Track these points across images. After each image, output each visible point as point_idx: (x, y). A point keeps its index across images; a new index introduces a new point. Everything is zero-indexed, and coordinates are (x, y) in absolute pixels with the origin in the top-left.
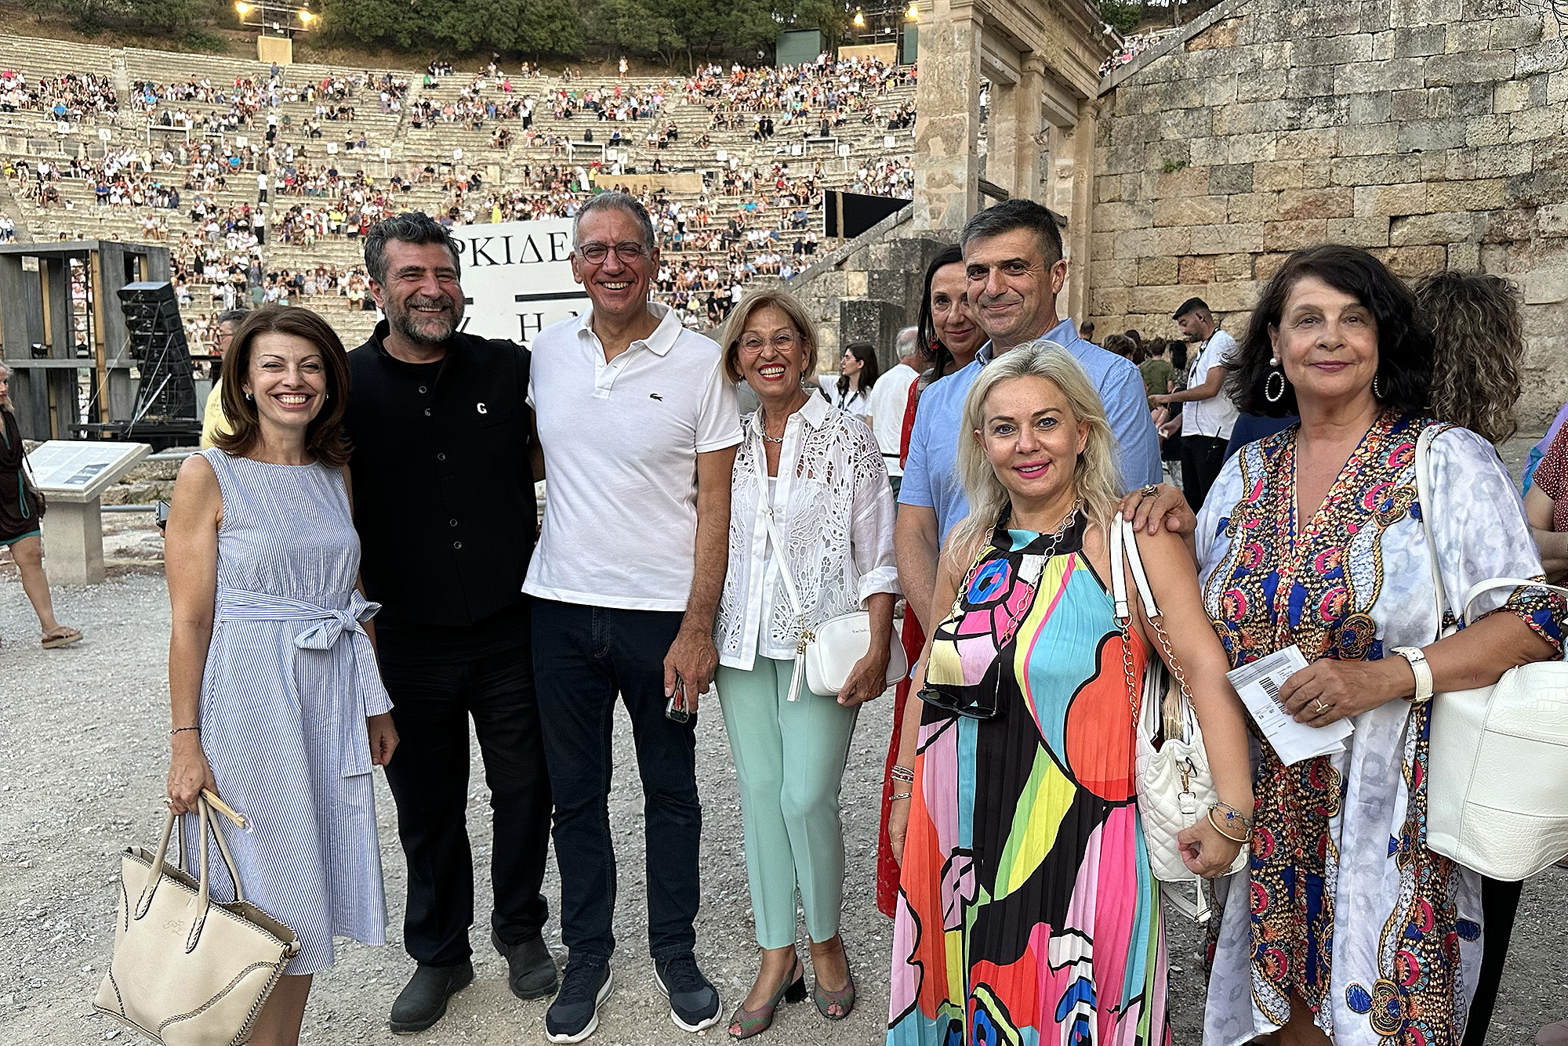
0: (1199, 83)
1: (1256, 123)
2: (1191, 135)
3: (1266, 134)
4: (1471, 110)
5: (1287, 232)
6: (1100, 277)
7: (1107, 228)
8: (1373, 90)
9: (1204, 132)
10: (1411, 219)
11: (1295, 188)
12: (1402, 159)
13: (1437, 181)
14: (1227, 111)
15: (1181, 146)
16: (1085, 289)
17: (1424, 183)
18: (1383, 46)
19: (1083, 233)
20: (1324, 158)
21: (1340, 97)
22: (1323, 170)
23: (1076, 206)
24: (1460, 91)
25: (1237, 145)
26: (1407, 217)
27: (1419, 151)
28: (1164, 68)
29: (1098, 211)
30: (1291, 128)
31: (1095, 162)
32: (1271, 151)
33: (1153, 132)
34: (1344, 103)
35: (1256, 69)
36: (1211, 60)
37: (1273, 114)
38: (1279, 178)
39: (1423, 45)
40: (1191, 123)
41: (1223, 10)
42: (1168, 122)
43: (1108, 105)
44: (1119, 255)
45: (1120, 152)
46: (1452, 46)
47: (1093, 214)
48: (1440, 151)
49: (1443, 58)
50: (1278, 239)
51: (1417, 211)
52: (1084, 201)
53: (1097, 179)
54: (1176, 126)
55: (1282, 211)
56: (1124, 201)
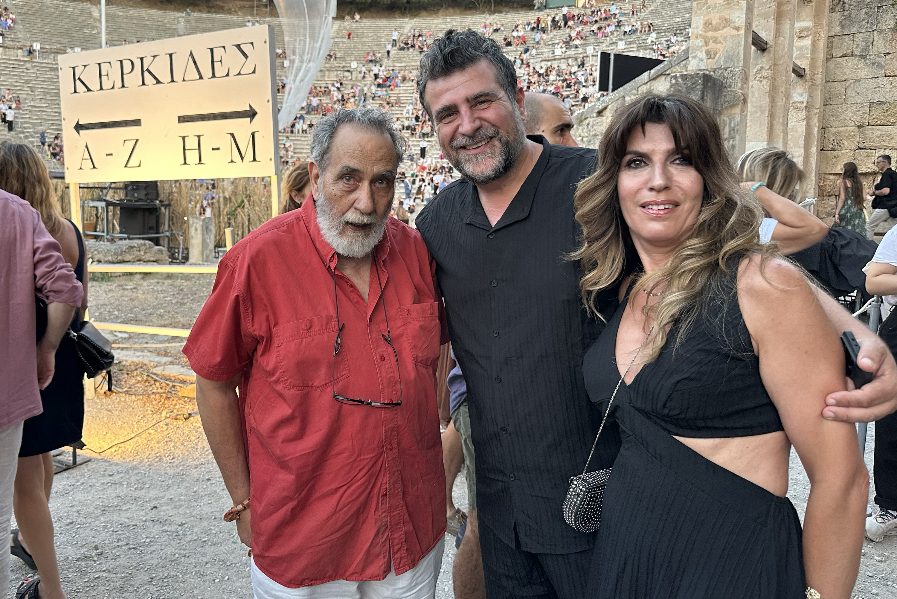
6: (832, 118)
7: (839, 78)
16: (819, 127)
19: (819, 82)
23: (814, 59)
29: (832, 65)
31: (830, 24)
44: (850, 101)
45: (853, 15)
47: (828, 67)
52: (821, 55)
53: (831, 39)
56: (856, 56)
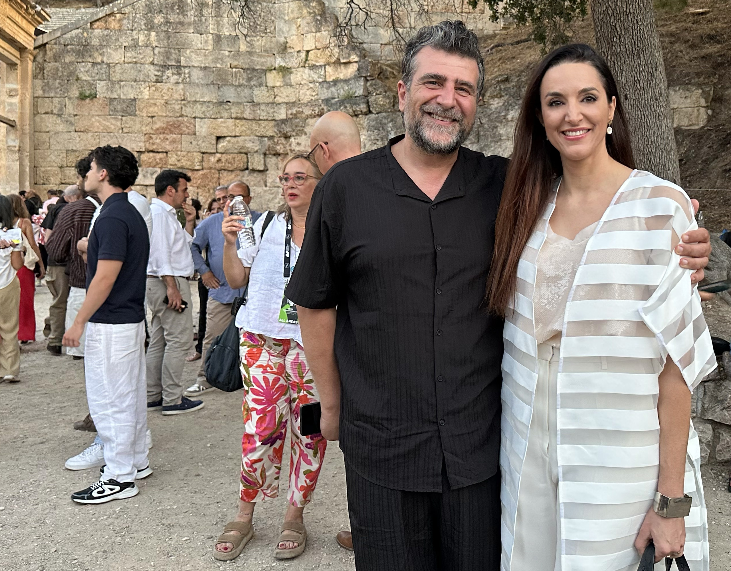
0: (101, 49)
1: (136, 76)
2: (96, 78)
3: (143, 83)
4: (255, 83)
5: (158, 141)
6: (40, 160)
7: (44, 130)
8: (203, 65)
9: (105, 78)
10: (228, 139)
11: (161, 116)
12: (221, 105)
13: (240, 119)
14: (118, 67)
15: (91, 85)
16: (30, 167)
17: (233, 120)
18: (206, 42)
19: (27, 131)
20: (177, 100)
21: (184, 67)
22: (177, 107)
23: (22, 114)
24: (249, 72)
25: (126, 88)
26: (225, 137)
27: (229, 102)
28: (77, 36)
29: (38, 119)
30: (157, 81)
31: (34, 88)
32: (146, 94)
33: (72, 73)
34: (187, 71)
35: (135, 45)
36: (107, 36)
37: (146, 72)
38: (151, 109)
39: (228, 45)
40: (96, 71)
41: (113, 7)
42: (82, 69)
43: (41, 54)
44: (53, 147)
45: (50, 83)
46: (243, 47)
47: (34, 121)
48: (241, 103)
49: (238, 53)
50: (153, 144)
51: (231, 134)
52: (28, 111)
53: (36, 99)
54: (87, 72)
55: (154, 128)
56: (55, 114)
